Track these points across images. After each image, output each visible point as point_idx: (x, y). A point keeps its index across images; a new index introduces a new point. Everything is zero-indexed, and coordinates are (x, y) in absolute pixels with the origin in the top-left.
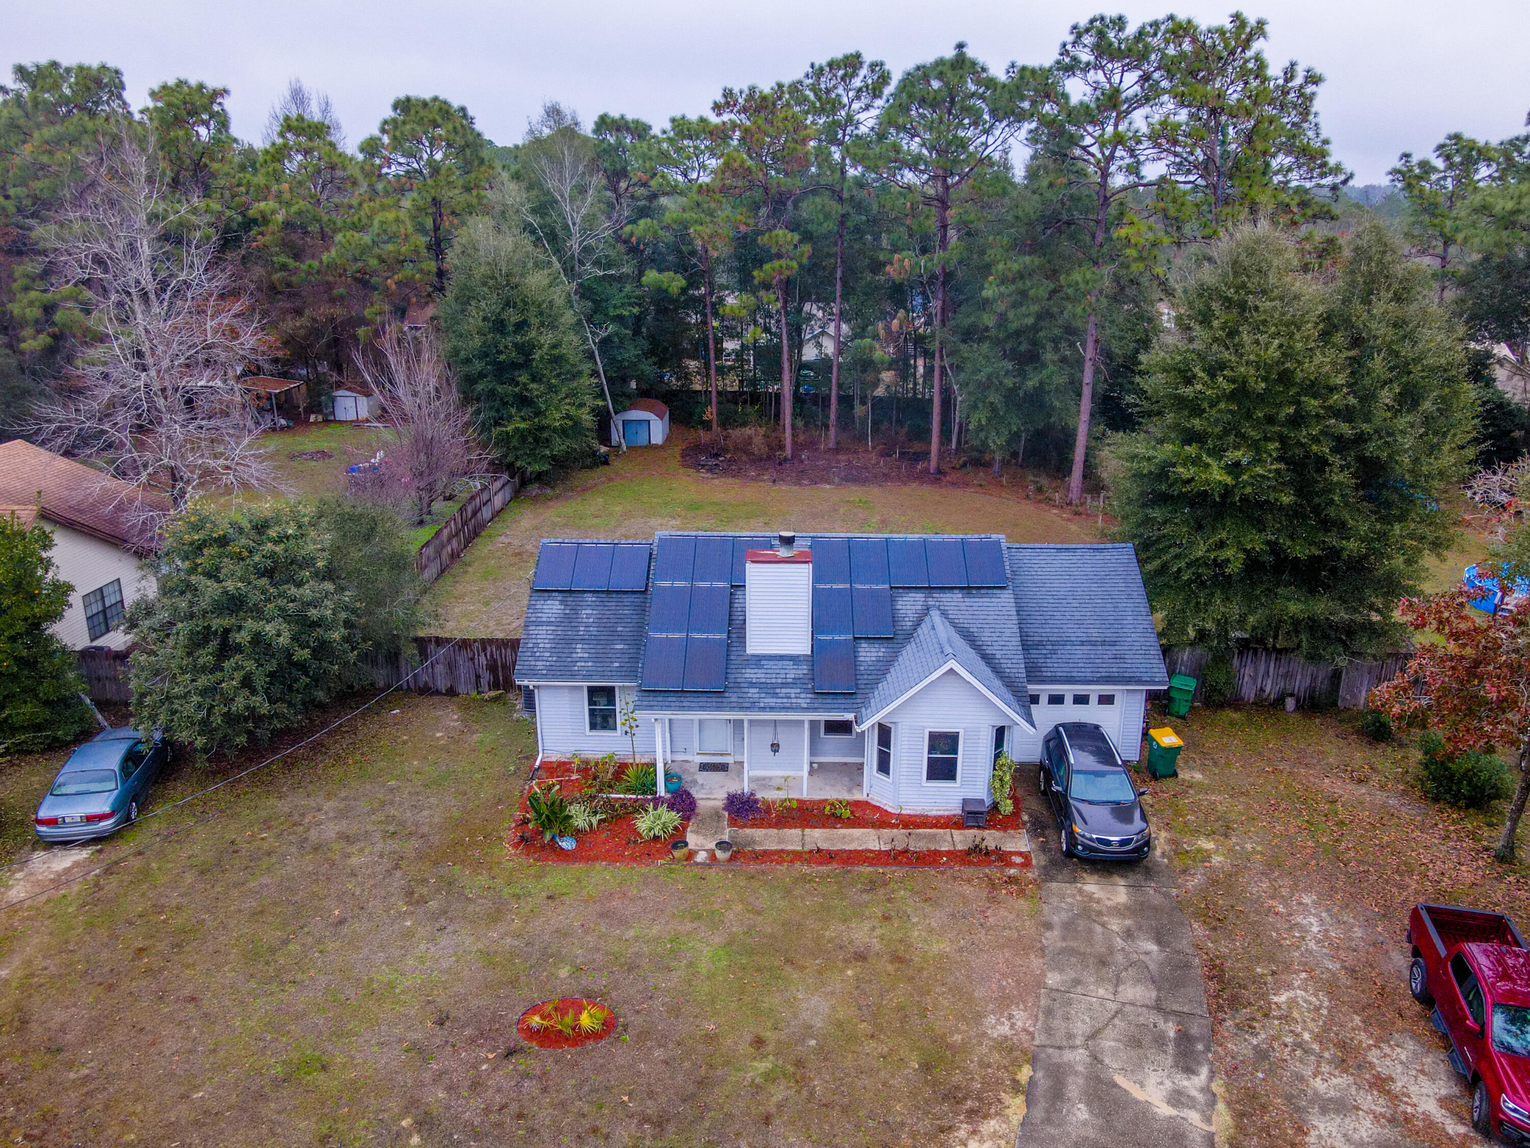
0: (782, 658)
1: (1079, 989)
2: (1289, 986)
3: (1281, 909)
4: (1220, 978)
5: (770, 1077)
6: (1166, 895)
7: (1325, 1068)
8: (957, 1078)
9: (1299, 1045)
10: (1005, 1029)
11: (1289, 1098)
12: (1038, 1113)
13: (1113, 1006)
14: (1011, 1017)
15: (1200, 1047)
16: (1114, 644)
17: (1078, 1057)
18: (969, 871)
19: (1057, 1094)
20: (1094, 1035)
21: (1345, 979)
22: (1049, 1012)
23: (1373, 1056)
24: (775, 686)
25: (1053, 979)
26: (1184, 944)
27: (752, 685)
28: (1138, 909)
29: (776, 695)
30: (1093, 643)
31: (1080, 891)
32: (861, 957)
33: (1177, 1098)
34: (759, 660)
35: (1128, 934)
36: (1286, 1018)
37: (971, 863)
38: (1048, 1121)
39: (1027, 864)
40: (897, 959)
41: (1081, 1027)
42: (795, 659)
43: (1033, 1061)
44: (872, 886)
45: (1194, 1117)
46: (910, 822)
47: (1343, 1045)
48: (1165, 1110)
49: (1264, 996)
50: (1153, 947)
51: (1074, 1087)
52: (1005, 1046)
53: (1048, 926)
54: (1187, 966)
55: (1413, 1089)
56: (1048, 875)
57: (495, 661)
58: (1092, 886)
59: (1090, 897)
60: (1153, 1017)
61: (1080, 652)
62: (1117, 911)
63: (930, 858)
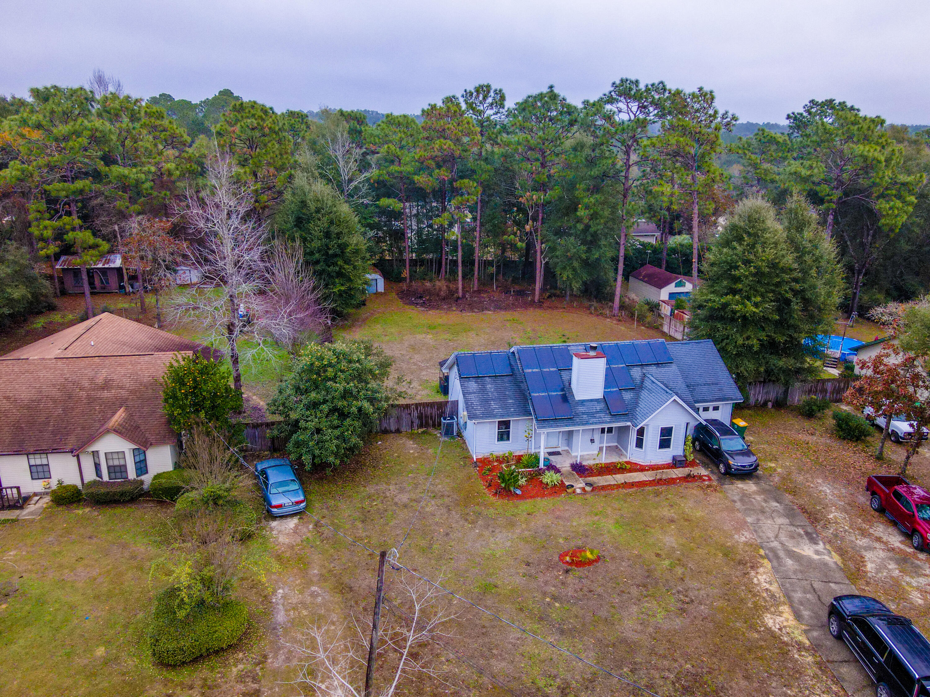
0: (592, 400)
1: (761, 522)
2: (831, 512)
3: (812, 485)
4: (806, 512)
5: (672, 566)
6: (770, 485)
7: (858, 537)
8: (738, 557)
9: (846, 531)
10: (743, 539)
11: (852, 548)
12: (775, 564)
13: (777, 526)
14: (743, 535)
15: (814, 536)
16: (717, 384)
17: (776, 544)
18: (690, 485)
19: (777, 557)
20: (777, 537)
21: (848, 508)
22: (755, 531)
23: (871, 531)
24: (593, 413)
25: (749, 520)
26: (787, 502)
27: (583, 413)
28: (763, 491)
29: (595, 417)
30: (709, 384)
31: (738, 487)
32: (672, 521)
33: (817, 552)
34: (582, 402)
35: (766, 501)
36: (836, 523)
37: (688, 482)
38: (780, 565)
39: (710, 479)
40: (686, 520)
41: (770, 535)
42: (597, 400)
43: (762, 547)
44: (657, 494)
45: (827, 558)
46: (653, 468)
47: (860, 529)
48: (816, 557)
49: (825, 516)
50: (777, 504)
51: (781, 554)
52: (748, 544)
53: (734, 501)
54: (793, 509)
55: (890, 540)
56: (721, 482)
57: (422, 414)
58: (740, 485)
59: (742, 489)
60: (793, 528)
61: (705, 389)
62: (755, 493)
63: (672, 481)
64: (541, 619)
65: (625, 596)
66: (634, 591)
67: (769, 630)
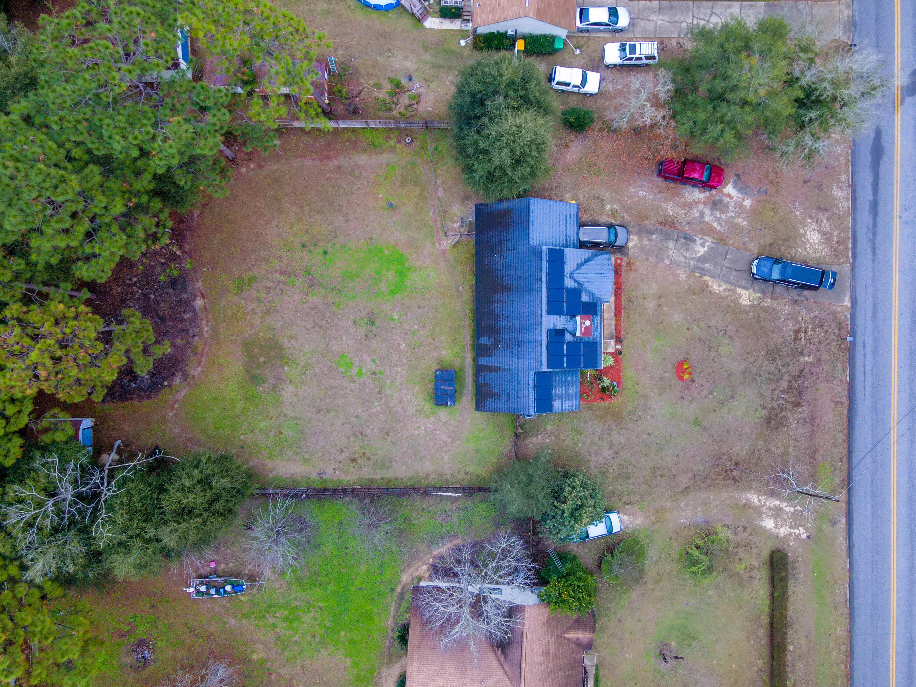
1: (670, 257)
2: (667, 209)
4: (664, 223)
5: (699, 326)
6: (634, 226)
7: (692, 212)
10: (683, 276)
11: (700, 223)
12: (708, 274)
13: (676, 251)
14: (680, 274)
15: (688, 236)
17: (692, 262)
18: (623, 275)
19: (703, 269)
20: (686, 258)
22: (678, 265)
23: (687, 200)
25: (667, 262)
26: (652, 228)
28: (639, 235)
31: (632, 247)
32: (660, 306)
33: (703, 245)
35: (650, 240)
36: (677, 213)
38: (710, 272)
39: (619, 259)
40: (660, 297)
41: (683, 260)
43: (693, 272)
44: (631, 301)
45: (707, 243)
47: (684, 205)
48: (706, 249)
49: (670, 216)
50: (654, 236)
51: (702, 266)
52: (688, 277)
53: (646, 259)
54: (661, 230)
56: (627, 254)
59: (634, 246)
60: (679, 243)
62: (640, 241)
64: (722, 403)
65: (716, 359)
66: (713, 354)
67: (749, 306)
